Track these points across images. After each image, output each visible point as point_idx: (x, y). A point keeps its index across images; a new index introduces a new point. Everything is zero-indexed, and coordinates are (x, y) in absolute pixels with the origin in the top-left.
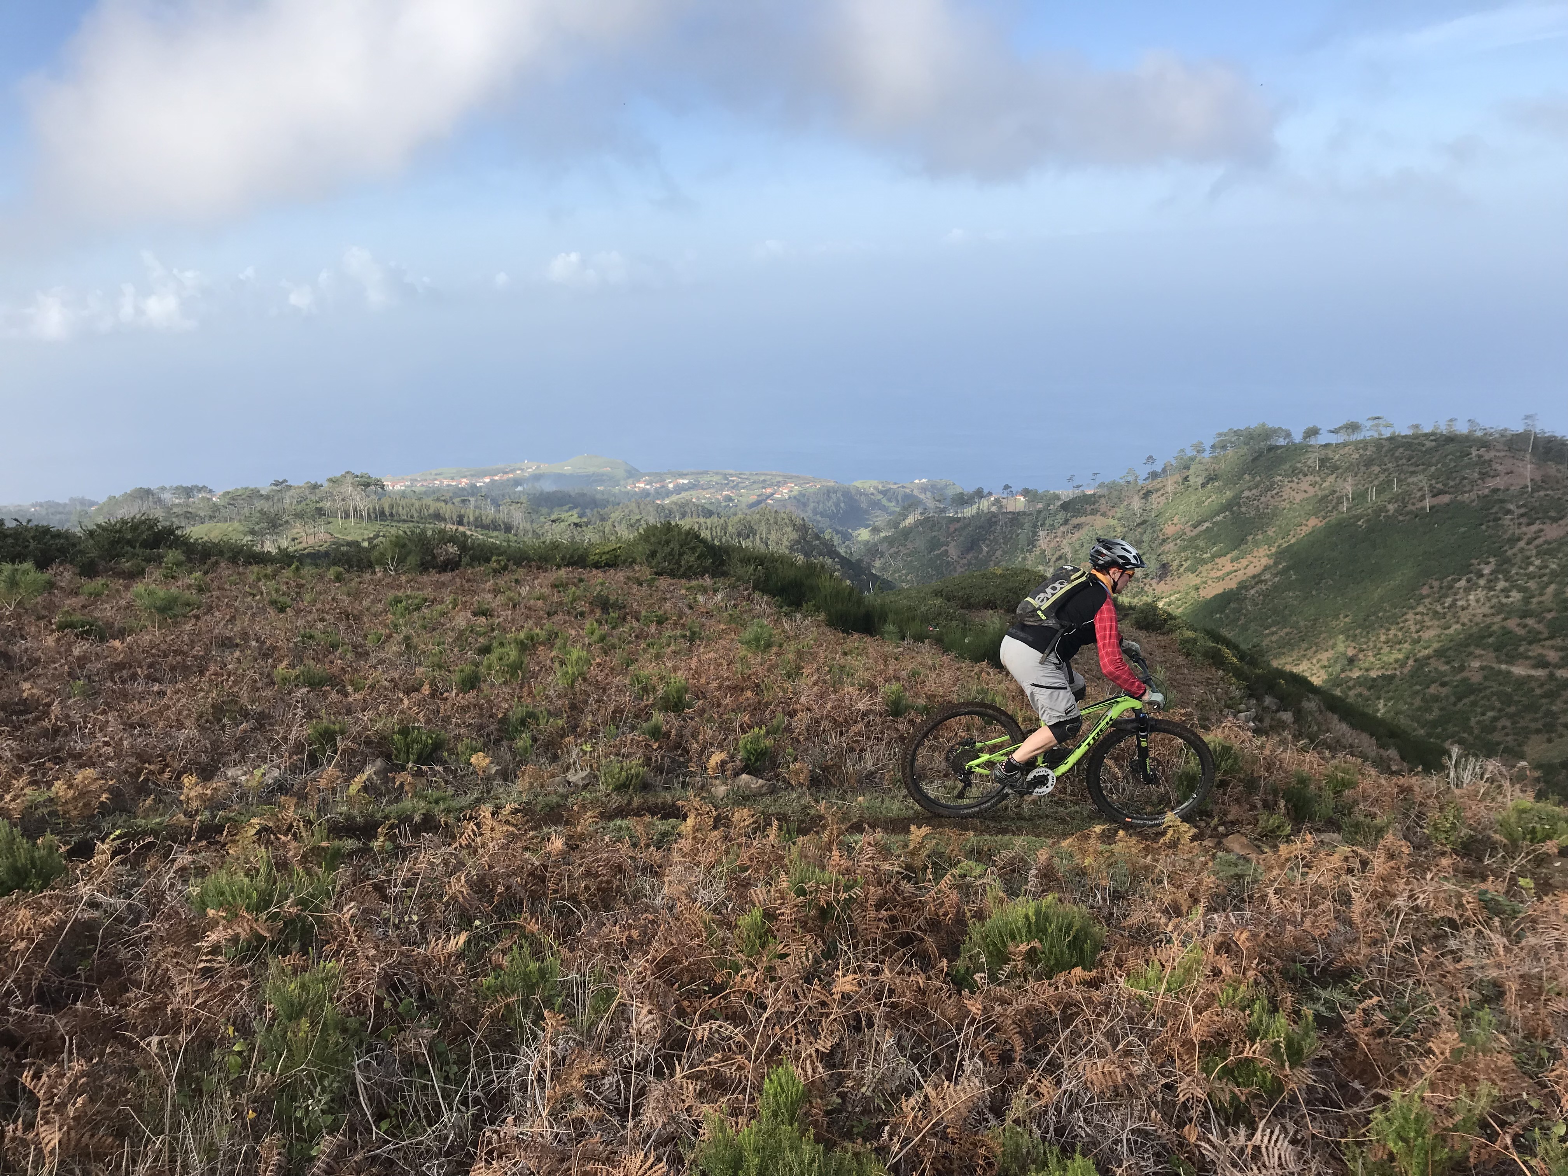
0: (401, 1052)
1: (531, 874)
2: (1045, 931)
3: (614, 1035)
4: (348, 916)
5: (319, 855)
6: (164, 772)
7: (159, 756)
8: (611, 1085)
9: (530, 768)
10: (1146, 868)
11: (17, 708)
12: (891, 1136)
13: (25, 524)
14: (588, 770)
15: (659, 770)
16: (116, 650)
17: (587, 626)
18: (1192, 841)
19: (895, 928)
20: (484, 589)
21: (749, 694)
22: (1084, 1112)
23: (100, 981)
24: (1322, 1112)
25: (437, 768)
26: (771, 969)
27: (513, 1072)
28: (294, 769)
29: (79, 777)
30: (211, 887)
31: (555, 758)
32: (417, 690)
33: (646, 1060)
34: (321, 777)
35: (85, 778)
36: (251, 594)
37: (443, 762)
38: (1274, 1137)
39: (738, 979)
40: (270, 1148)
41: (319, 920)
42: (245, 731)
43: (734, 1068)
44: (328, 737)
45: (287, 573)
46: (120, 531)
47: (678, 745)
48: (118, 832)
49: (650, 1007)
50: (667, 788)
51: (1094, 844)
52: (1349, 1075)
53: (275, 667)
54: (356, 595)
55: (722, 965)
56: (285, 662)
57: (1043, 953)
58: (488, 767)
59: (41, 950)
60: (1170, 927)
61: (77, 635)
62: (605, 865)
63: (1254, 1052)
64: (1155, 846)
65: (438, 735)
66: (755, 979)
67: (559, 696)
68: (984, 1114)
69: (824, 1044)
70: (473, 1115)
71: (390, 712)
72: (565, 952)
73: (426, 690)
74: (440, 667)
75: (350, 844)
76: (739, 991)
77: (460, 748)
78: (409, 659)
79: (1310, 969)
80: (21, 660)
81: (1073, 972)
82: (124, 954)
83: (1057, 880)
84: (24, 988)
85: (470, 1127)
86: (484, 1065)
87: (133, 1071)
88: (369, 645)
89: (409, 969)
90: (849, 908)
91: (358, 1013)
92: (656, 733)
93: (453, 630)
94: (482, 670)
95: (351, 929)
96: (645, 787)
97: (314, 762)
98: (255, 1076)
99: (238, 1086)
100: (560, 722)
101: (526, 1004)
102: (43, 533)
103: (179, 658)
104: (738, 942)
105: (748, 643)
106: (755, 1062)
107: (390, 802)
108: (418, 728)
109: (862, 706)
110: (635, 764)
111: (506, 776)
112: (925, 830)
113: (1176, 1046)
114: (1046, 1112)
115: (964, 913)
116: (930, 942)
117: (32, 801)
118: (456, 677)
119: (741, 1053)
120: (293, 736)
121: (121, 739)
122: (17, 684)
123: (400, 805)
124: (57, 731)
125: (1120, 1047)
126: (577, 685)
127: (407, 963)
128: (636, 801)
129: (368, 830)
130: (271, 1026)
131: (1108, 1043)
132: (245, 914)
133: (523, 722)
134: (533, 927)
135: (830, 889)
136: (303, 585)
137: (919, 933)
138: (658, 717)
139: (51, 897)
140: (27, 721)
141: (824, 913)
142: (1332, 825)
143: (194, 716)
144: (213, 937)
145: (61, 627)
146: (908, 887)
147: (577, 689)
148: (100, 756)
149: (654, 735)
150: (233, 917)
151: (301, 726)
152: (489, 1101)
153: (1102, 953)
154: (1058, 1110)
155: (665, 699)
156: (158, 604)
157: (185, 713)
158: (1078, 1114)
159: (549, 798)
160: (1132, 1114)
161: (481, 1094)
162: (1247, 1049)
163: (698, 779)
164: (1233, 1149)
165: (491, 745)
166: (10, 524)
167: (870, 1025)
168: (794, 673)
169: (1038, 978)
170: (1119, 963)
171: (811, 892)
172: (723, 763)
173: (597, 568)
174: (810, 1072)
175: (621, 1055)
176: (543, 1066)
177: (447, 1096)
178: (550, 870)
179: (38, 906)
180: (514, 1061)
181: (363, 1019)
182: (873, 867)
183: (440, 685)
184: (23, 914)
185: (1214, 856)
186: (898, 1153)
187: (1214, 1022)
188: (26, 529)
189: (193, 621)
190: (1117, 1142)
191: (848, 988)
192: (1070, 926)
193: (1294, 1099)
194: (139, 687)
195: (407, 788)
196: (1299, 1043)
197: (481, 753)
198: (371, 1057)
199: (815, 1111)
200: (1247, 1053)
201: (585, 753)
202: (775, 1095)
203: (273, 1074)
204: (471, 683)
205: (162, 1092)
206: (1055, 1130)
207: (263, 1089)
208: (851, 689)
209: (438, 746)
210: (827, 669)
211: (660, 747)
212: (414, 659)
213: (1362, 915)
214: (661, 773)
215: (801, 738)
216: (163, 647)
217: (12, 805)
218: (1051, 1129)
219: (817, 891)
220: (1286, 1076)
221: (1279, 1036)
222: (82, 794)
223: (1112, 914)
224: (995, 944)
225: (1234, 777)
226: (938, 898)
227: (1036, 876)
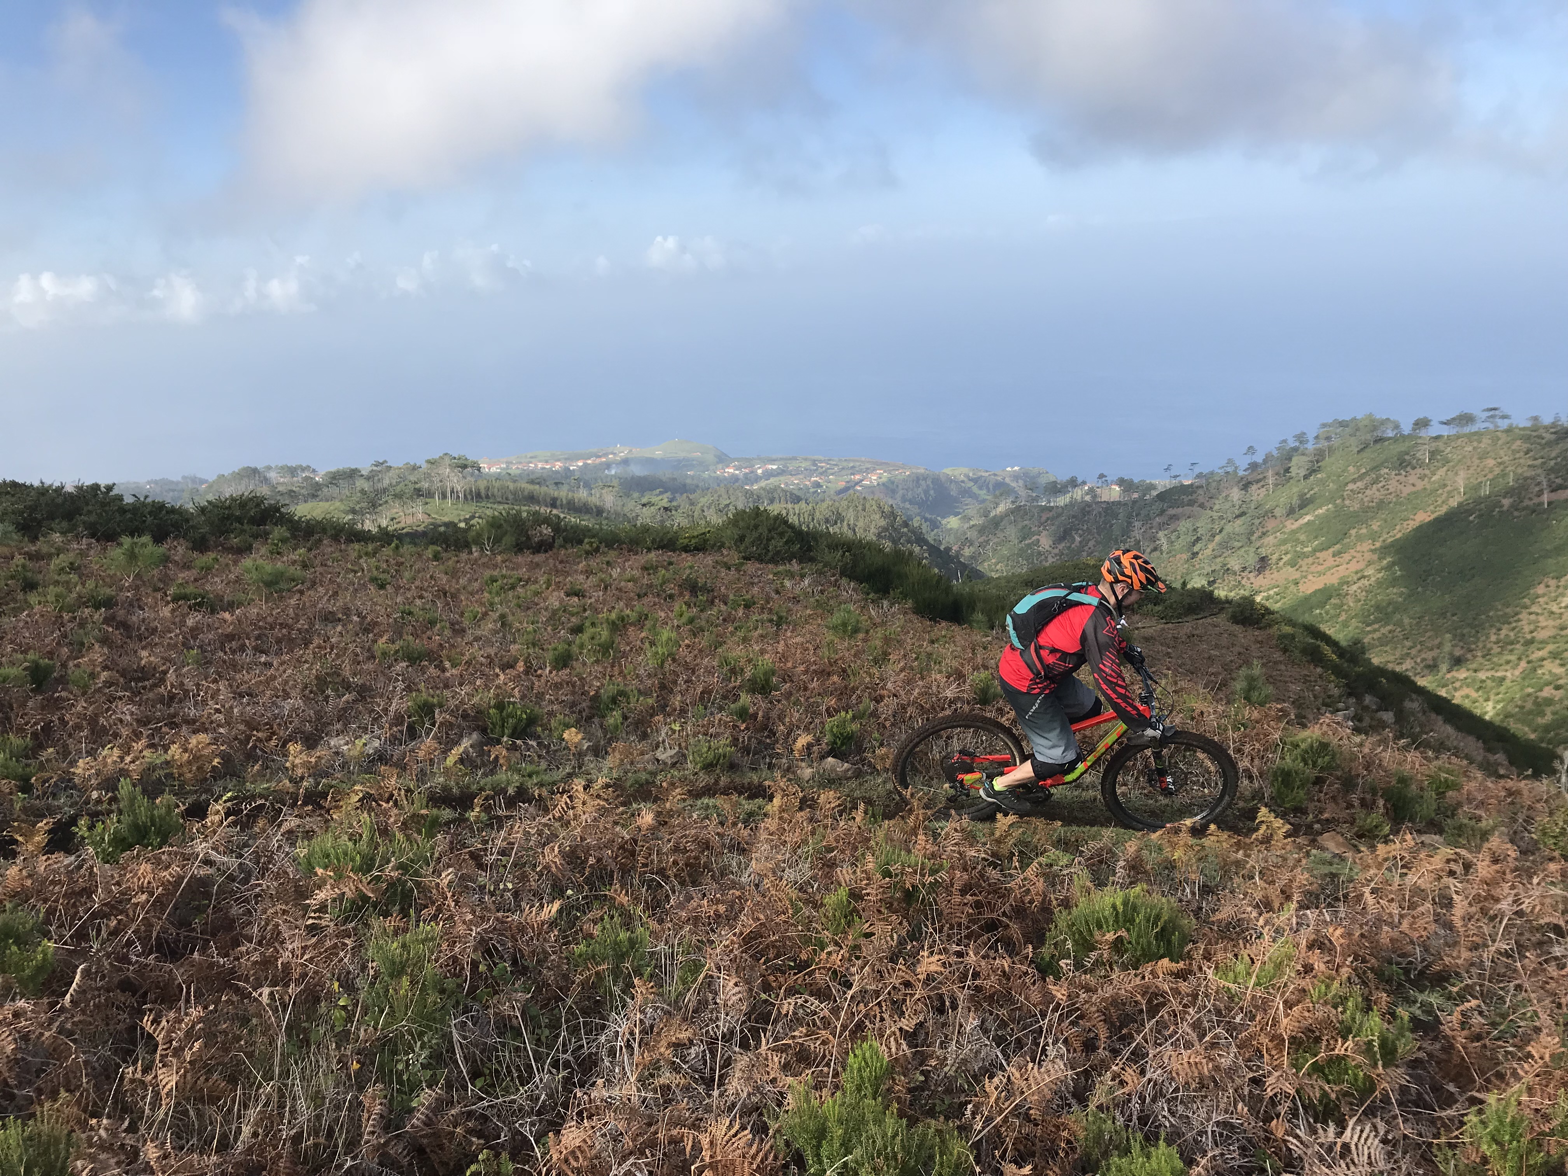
0: (495, 1014)
1: (621, 847)
2: (1132, 921)
3: (702, 1005)
4: (446, 881)
5: (418, 823)
6: (271, 739)
7: (267, 724)
8: (697, 1056)
9: (620, 745)
10: (1238, 864)
11: (136, 675)
12: (974, 1114)
13: (142, 499)
14: (677, 748)
15: (746, 750)
16: (225, 621)
17: (676, 608)
18: (1285, 837)
19: (979, 913)
20: (576, 571)
21: (835, 678)
22: (1168, 1101)
23: (213, 935)
24: (1415, 1114)
25: (530, 743)
26: (857, 947)
27: (603, 1039)
28: (394, 740)
29: (193, 741)
30: (317, 849)
31: (644, 736)
32: (512, 667)
33: (732, 1032)
34: (419, 748)
35: (199, 743)
36: (353, 571)
37: (537, 737)
38: (1364, 1135)
39: (824, 955)
40: (374, 1098)
41: (418, 884)
42: (348, 702)
43: (819, 1042)
44: (426, 710)
45: (387, 551)
46: (229, 507)
47: (764, 727)
48: (229, 794)
49: (737, 980)
50: (753, 769)
51: (1185, 837)
52: (1444, 1078)
53: (375, 641)
54: (454, 574)
55: (807, 941)
56: (385, 638)
57: (1130, 943)
58: (580, 743)
59: (159, 904)
60: (1261, 922)
61: (190, 608)
62: (694, 841)
63: (1346, 1050)
64: (1248, 841)
65: (532, 711)
66: (840, 957)
67: (649, 676)
68: (1066, 1099)
69: (908, 1024)
70: (563, 1077)
71: (487, 688)
72: (653, 925)
73: (521, 666)
74: (534, 645)
75: (447, 814)
76: (824, 968)
77: (553, 723)
78: (504, 637)
79: (1407, 972)
80: (139, 629)
81: (1160, 963)
82: (236, 910)
83: (1145, 872)
84: (144, 939)
85: (560, 1088)
86: (574, 1030)
87: (245, 1021)
88: (466, 623)
89: (503, 935)
90: (935, 892)
91: (454, 975)
92: (743, 714)
93: (546, 609)
94: (575, 649)
95: (449, 895)
96: (733, 767)
97: (413, 734)
98: (358, 1029)
99: (343, 1038)
100: (650, 701)
101: (616, 972)
102: (159, 508)
103: (284, 631)
104: (824, 920)
105: (835, 628)
106: (840, 1037)
107: (485, 775)
108: (514, 703)
109: (949, 693)
110: (723, 744)
111: (599, 752)
112: (1012, 818)
113: (1265, 1041)
114: (1129, 1101)
115: (1050, 901)
116: (1015, 930)
117: (150, 763)
118: (549, 656)
119: (825, 1028)
120: (393, 708)
121: (231, 707)
122: (136, 652)
123: (496, 778)
124: (172, 697)
125: (1207, 1038)
126: (666, 665)
127: (502, 928)
128: (724, 780)
129: (464, 801)
130: (372, 984)
131: (1194, 1035)
132: (351, 874)
133: (614, 700)
134: (624, 899)
135: (915, 872)
136: (402, 563)
137: (1004, 919)
138: (745, 699)
139: (170, 854)
140: (144, 688)
141: (909, 896)
142: (1434, 826)
143: (300, 686)
144: (321, 895)
145: (176, 599)
146: (993, 874)
147: (667, 670)
148: (212, 722)
149: (741, 716)
150: (340, 877)
151: (401, 698)
152: (579, 1065)
153: (1190, 946)
154: (1142, 1098)
155: (753, 681)
156: (265, 578)
157: (291, 683)
158: (1162, 1103)
159: (639, 775)
160: (1218, 1106)
161: (571, 1059)
162: (1339, 1046)
163: (784, 761)
164: (1321, 1145)
165: (583, 722)
166: (128, 500)
167: (954, 1007)
168: (881, 659)
169: (1124, 968)
170: (1207, 956)
171: (897, 875)
172: (809, 746)
173: (686, 552)
174: (894, 1050)
175: (707, 1025)
176: (632, 1033)
177: (538, 1058)
178: (640, 843)
179: (157, 861)
180: (604, 1027)
181: (459, 981)
182: (959, 853)
183: (534, 663)
184: (145, 868)
185: (1308, 854)
186: (980, 1131)
187: (1305, 1018)
188: (144, 504)
189: (297, 596)
190: (1201, 1133)
191: (933, 968)
192: (1158, 917)
193: (1386, 1099)
194: (246, 657)
195: (501, 761)
196: (1393, 1042)
197: (573, 729)
198: (467, 1018)
199: (897, 1088)
200: (1339, 1051)
201: (674, 732)
202: (859, 1070)
203: (376, 1029)
204: (563, 661)
205: (272, 1042)
206: (1139, 1118)
207: (366, 1041)
208: (938, 676)
209: (532, 720)
210: (914, 656)
211: (747, 728)
212: (509, 637)
213: (1463, 919)
214: (748, 754)
215: (888, 724)
216: (270, 620)
217: (132, 767)
218: (1135, 1117)
219: (902, 874)
220: (1378, 1075)
221: (1373, 1035)
222: (197, 758)
223: (1201, 908)
224: (1081, 933)
225: (1331, 775)
226: (1024, 886)
227: (1123, 868)
